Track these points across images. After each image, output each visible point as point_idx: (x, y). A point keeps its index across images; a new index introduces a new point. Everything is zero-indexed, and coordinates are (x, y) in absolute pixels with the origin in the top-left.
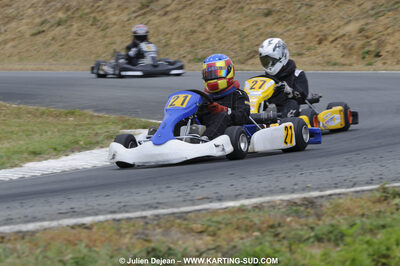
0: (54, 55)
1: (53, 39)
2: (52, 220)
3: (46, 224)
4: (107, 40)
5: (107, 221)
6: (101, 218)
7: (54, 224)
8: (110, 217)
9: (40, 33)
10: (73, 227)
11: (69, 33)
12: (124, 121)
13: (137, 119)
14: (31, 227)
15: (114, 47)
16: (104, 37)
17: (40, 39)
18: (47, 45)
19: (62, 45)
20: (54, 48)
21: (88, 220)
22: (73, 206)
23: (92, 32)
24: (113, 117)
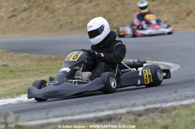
0: (23, 29)
1: (22, 19)
4: (55, 19)
9: (13, 16)
11: (31, 16)
15: (60, 23)
16: (53, 17)
17: (13, 20)
18: (18, 23)
19: (28, 23)
20: (23, 25)
23: (45, 14)
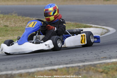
2: (42, 67)
3: (39, 69)
5: (64, 68)
6: (61, 66)
7: (42, 69)
8: (65, 66)
10: (50, 70)
12: (77, 25)
13: (82, 24)
14: (33, 70)
21: (56, 67)
22: (52, 61)
24: (72, 23)
